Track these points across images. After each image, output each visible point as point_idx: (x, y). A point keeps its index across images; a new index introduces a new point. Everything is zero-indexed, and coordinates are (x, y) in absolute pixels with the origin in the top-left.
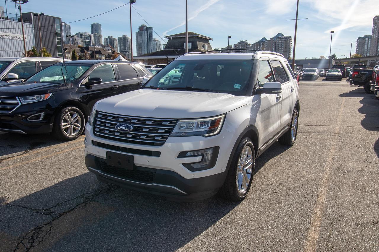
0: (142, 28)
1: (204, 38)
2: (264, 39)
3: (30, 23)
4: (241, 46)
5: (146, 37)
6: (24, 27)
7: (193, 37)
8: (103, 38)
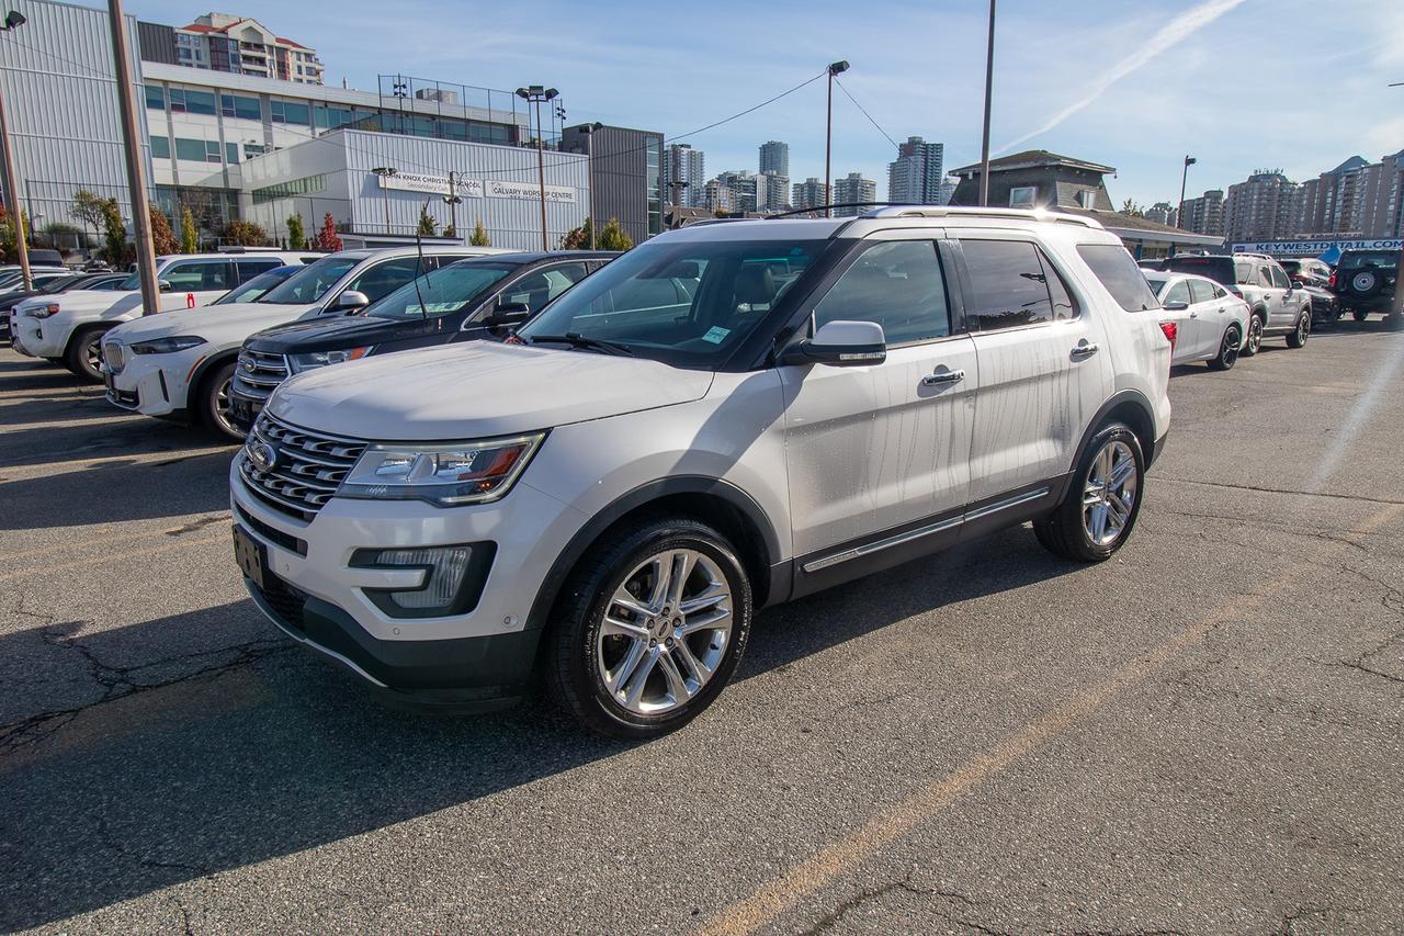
0: (910, 148)
1: (1082, 171)
2: (1356, 160)
3: (583, 153)
4: (1256, 191)
5: (920, 175)
6: (544, 164)
7: (1043, 167)
8: (791, 185)
